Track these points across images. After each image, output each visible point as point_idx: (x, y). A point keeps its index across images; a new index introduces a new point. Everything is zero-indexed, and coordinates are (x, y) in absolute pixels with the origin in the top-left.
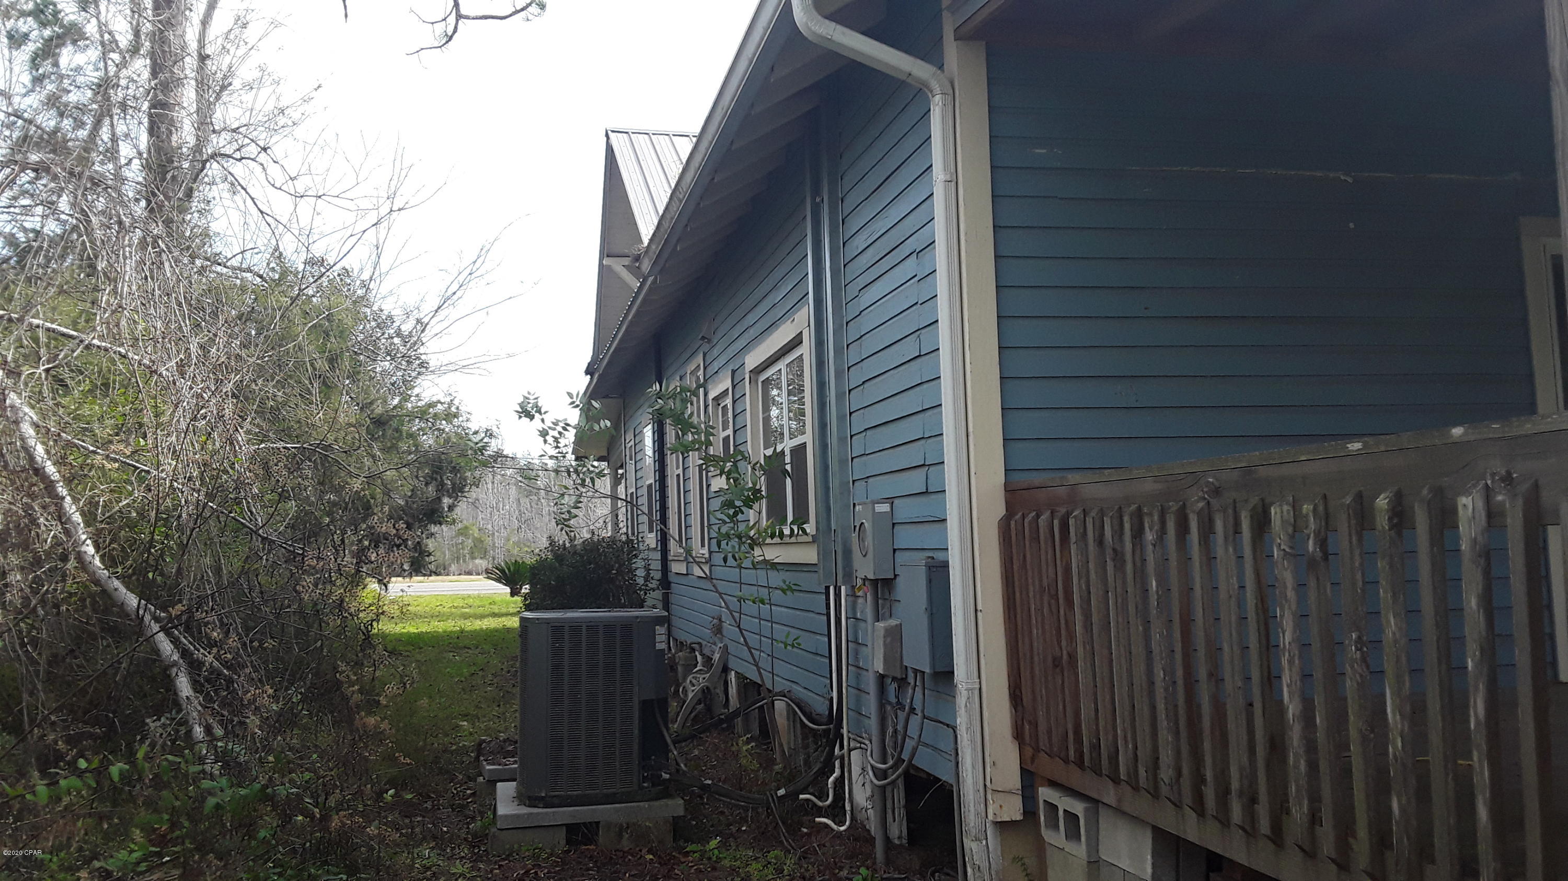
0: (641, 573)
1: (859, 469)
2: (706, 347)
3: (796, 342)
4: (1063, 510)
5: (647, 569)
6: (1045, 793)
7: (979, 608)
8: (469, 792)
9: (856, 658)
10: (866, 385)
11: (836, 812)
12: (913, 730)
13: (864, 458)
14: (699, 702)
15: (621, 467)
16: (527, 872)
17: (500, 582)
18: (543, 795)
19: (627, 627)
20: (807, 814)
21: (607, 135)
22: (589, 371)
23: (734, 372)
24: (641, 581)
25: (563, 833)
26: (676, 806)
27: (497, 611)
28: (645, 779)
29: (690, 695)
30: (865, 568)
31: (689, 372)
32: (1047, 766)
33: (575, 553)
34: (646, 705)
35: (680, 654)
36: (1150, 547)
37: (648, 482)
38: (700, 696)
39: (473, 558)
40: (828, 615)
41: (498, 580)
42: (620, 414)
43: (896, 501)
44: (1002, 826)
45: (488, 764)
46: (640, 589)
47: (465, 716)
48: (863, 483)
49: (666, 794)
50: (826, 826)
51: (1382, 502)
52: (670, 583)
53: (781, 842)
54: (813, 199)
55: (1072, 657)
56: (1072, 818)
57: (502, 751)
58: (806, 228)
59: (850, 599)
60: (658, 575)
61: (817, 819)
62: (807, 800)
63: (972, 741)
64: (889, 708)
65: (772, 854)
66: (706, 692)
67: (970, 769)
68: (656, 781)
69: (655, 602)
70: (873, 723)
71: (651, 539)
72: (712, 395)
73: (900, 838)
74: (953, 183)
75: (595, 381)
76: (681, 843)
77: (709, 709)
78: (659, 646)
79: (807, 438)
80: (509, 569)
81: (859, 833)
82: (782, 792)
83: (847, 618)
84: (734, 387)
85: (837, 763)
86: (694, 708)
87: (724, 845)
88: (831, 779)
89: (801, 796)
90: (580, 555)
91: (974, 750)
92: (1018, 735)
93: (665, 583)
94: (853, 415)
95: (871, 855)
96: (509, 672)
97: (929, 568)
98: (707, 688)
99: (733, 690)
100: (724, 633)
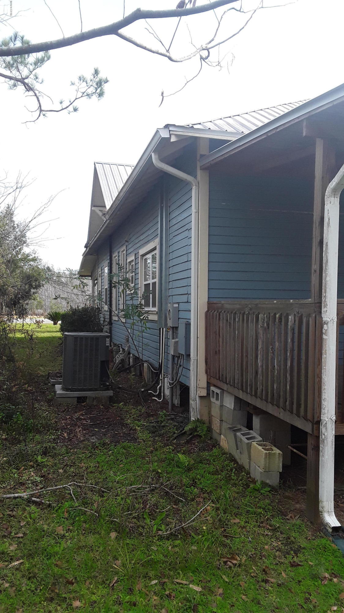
0: (102, 319)
1: (171, 292)
2: (127, 244)
3: (154, 249)
4: (220, 311)
5: (104, 318)
6: (212, 388)
7: (198, 336)
8: (45, 388)
9: (167, 350)
10: (174, 267)
11: (159, 396)
12: (180, 371)
13: (172, 289)
14: (120, 364)
15: (96, 280)
16: (65, 410)
17: (50, 319)
18: (70, 388)
19: (97, 338)
20: (150, 397)
21: (95, 164)
22: (86, 247)
23: (135, 254)
24: (102, 322)
25: (76, 399)
26: (110, 393)
27: (49, 330)
28: (101, 384)
29: (117, 362)
30: (170, 324)
31: (121, 251)
32: (213, 381)
33: (79, 312)
34: (102, 362)
35: (115, 348)
36: (237, 323)
37: (106, 287)
38: (120, 362)
39: (37, 309)
40: (160, 337)
41: (49, 319)
42: (96, 262)
43: (180, 304)
44: (201, 397)
45: (52, 380)
46: (102, 325)
47: (42, 366)
48: (171, 297)
49: (108, 389)
50: (155, 399)
51: (277, 316)
52: (112, 323)
53: (142, 404)
54: (161, 205)
55: (219, 351)
56: (217, 394)
57: (56, 376)
58: (158, 213)
59: (166, 332)
60: (108, 320)
61: (153, 398)
62: (151, 393)
63: (194, 374)
64: (175, 365)
65: (139, 407)
66: (122, 361)
67: (193, 381)
68: (105, 385)
69: (107, 329)
70: (170, 370)
71: (106, 308)
72: (128, 261)
73: (178, 404)
74: (197, 213)
75: (88, 250)
76: (111, 404)
77: (123, 366)
78: (107, 345)
79: (157, 280)
80: (53, 315)
81: (165, 402)
82: (143, 390)
83: (165, 338)
84: (135, 259)
85: (160, 381)
86: (118, 365)
87: (125, 405)
88: (158, 387)
89: (149, 392)
90: (81, 312)
91: (194, 376)
92: (206, 372)
93: (110, 323)
94: (170, 275)
95: (168, 408)
96: (55, 352)
97: (186, 324)
98: (123, 359)
99: (131, 360)
100: (129, 341)
